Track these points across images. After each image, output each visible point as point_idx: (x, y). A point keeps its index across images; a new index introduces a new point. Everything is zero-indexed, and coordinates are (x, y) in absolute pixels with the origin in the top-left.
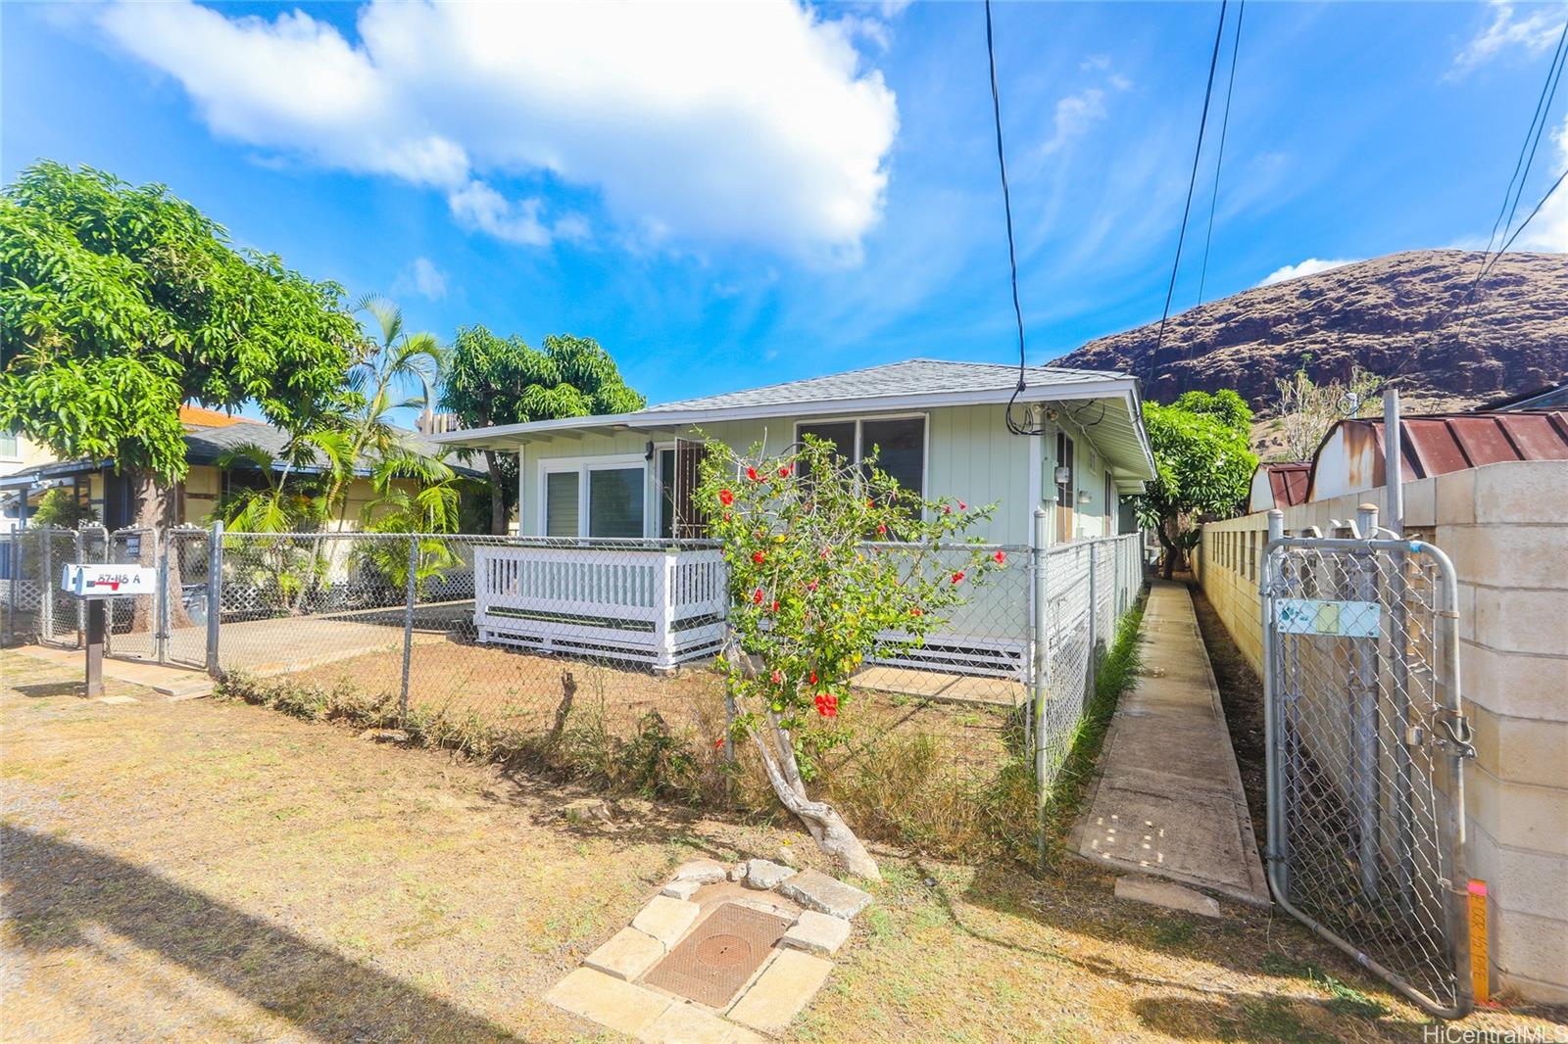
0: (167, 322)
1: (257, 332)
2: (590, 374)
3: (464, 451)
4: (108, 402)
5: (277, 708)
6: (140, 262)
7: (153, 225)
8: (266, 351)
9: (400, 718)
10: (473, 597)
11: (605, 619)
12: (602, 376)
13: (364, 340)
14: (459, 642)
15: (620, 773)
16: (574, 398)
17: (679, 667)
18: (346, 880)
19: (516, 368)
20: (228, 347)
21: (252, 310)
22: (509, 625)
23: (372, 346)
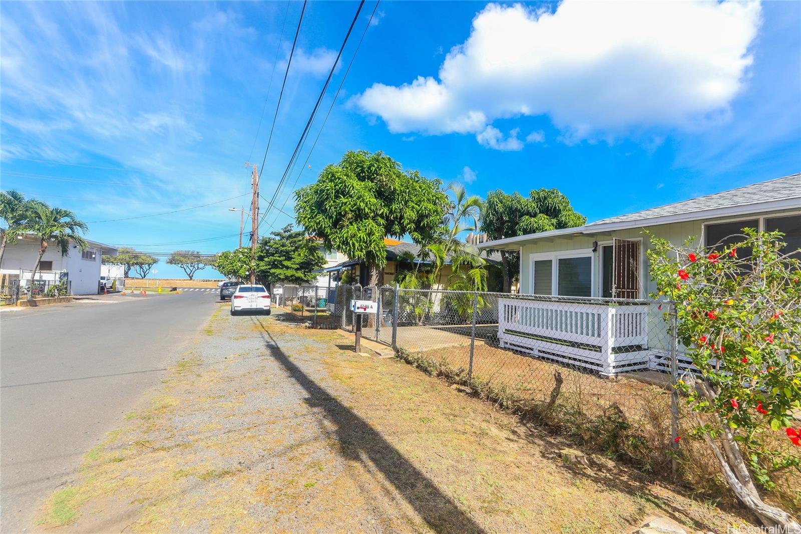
0: (381, 204)
1: (410, 204)
2: (555, 208)
3: (490, 251)
4: (363, 238)
5: (417, 367)
6: (374, 182)
7: (378, 167)
8: (413, 212)
9: (468, 381)
10: (498, 323)
11: (570, 342)
12: (561, 208)
13: (450, 203)
14: (490, 345)
15: (591, 438)
16: (546, 221)
17: (617, 376)
18: (453, 463)
19: (516, 208)
20: (400, 212)
21: (409, 196)
22: (515, 340)
23: (452, 205)
